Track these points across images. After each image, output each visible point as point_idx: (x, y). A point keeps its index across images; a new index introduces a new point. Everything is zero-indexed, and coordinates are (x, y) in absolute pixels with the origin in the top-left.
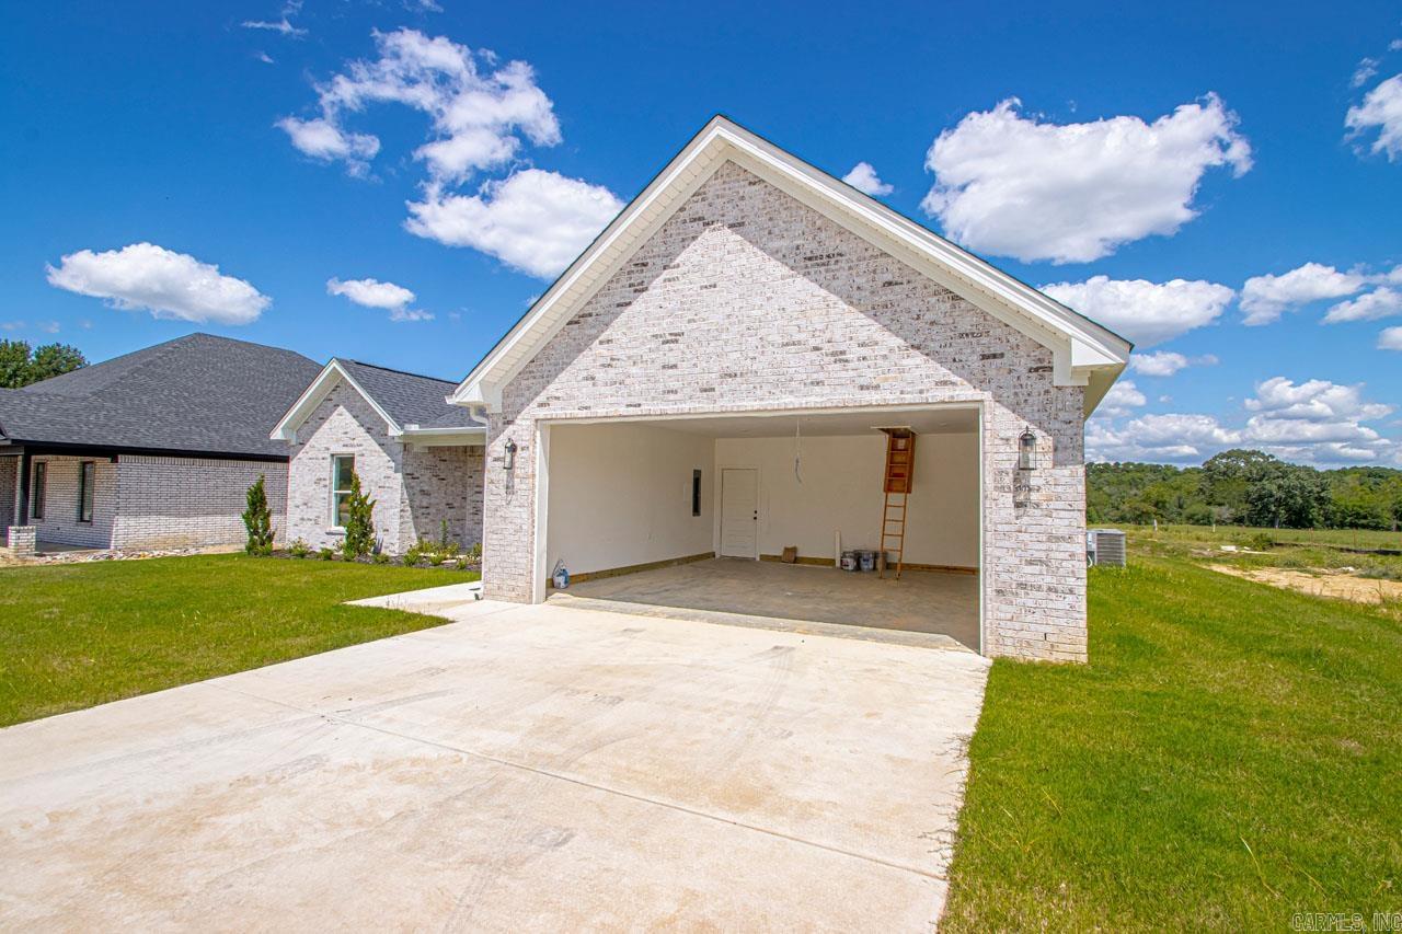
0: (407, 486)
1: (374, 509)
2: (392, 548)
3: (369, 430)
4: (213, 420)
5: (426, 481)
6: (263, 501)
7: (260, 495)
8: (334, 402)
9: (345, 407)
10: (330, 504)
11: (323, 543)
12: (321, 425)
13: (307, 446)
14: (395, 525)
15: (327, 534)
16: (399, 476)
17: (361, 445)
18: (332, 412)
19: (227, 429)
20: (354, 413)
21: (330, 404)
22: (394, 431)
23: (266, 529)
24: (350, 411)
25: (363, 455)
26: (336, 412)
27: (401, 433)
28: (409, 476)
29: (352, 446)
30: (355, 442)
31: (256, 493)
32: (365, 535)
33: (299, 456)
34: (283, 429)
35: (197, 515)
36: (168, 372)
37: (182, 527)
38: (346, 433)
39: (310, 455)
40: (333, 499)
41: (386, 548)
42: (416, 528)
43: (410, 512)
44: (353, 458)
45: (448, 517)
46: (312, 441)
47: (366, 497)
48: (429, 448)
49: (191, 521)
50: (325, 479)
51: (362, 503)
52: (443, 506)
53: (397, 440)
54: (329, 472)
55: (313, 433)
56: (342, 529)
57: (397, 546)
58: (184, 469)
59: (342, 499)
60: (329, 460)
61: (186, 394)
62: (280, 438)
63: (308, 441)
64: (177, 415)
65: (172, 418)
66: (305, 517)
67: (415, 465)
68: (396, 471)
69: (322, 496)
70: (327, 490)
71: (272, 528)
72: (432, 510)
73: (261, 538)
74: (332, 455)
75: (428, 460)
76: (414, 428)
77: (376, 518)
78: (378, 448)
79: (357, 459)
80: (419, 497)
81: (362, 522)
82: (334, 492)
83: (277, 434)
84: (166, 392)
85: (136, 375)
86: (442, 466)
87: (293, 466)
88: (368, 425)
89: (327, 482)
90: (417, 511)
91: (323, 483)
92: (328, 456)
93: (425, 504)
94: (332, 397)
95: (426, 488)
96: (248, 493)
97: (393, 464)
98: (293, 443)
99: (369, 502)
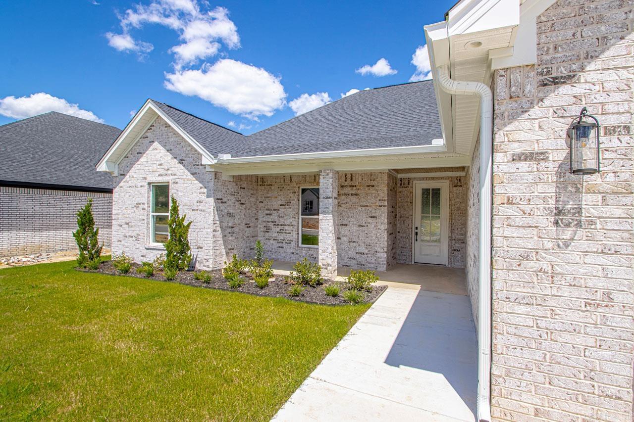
0: (218, 210)
1: (190, 230)
2: (207, 264)
3: (181, 162)
4: (60, 164)
5: (232, 206)
6: (91, 222)
7: (88, 216)
8: (149, 140)
9: (160, 142)
10: (148, 224)
11: (143, 256)
12: (138, 159)
13: (127, 176)
14: (208, 244)
15: (147, 249)
16: (211, 200)
17: (175, 175)
18: (148, 148)
19: (70, 170)
20: (168, 148)
21: (146, 141)
22: (207, 160)
23: (94, 245)
24: (164, 146)
25: (176, 183)
26: (152, 147)
27: (216, 161)
28: (218, 200)
29: (166, 175)
30: (169, 172)
31: (85, 215)
32: (182, 252)
33: (120, 185)
34: (106, 162)
35: (48, 230)
36: (30, 132)
37: (37, 239)
38: (161, 165)
39: (130, 184)
40: (151, 220)
41: (201, 263)
42: (224, 245)
43: (220, 232)
44: (168, 186)
45: (246, 234)
46: (132, 172)
47: (183, 219)
48: (234, 176)
49: (45, 233)
50: (143, 204)
51: (180, 225)
52: (243, 226)
53: (208, 169)
54: (147, 197)
55: (132, 165)
56: (160, 245)
57: (211, 261)
58: (37, 197)
59: (160, 220)
60: (147, 186)
61: (41, 147)
62: (104, 170)
63: (128, 172)
64: (33, 159)
65: (29, 161)
66: (127, 234)
67: (224, 191)
68: (208, 197)
69: (141, 217)
70: (145, 212)
71: (100, 244)
72: (236, 230)
73: (89, 252)
74: (149, 184)
75: (233, 187)
76: (226, 157)
77: (192, 237)
78: (191, 177)
79: (171, 186)
80: (227, 218)
81: (180, 241)
82: (151, 214)
83: (102, 167)
84: (26, 144)
85: (4, 132)
86: (242, 192)
87: (115, 195)
88: (181, 158)
89: (145, 206)
90: (225, 230)
91: (141, 206)
92: (146, 184)
93: (230, 225)
94: (148, 134)
95: (231, 211)
96: (79, 215)
97: (205, 190)
98: (116, 174)
99: (185, 223)
